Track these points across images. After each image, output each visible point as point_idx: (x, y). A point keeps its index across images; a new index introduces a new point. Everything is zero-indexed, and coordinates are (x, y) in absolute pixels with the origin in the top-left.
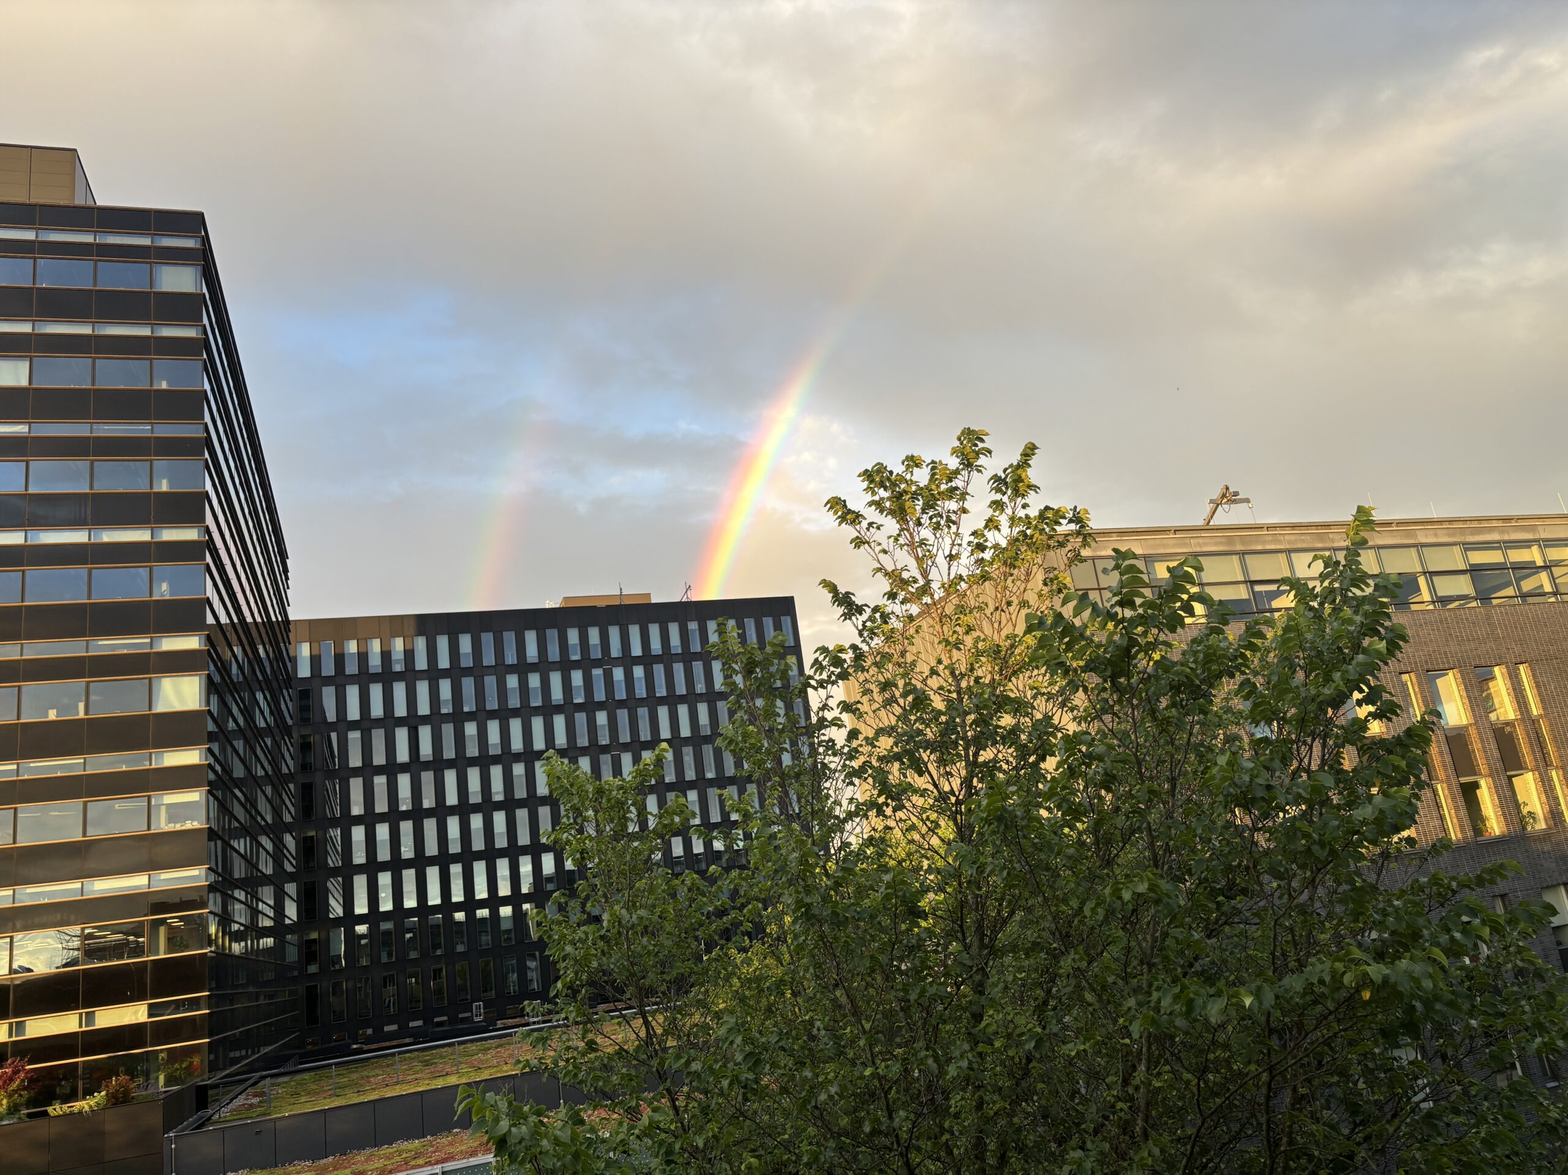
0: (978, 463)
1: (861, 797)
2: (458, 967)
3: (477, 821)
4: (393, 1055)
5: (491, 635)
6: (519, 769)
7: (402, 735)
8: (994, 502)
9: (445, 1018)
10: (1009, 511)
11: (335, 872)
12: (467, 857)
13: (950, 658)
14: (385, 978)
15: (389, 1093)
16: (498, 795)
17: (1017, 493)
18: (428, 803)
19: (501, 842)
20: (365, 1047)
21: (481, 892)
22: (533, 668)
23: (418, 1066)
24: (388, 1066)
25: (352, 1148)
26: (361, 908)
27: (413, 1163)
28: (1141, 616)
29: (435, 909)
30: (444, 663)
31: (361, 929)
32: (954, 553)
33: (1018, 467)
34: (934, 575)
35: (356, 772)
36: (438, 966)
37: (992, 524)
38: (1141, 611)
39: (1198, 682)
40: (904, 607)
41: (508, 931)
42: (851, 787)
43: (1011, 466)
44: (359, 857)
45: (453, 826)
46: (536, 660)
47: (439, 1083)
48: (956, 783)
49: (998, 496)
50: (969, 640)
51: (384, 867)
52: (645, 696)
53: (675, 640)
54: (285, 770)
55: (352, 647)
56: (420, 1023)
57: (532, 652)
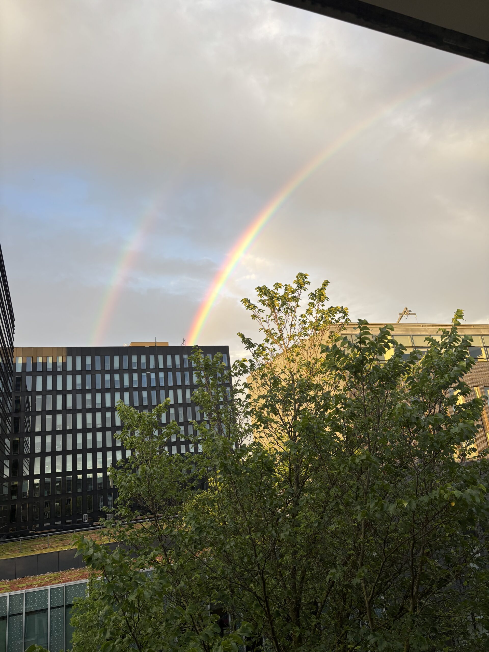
0: (305, 287)
1: (251, 423)
2: (78, 499)
3: (89, 436)
4: (47, 536)
5: (99, 357)
6: (108, 415)
7: (59, 398)
8: (311, 303)
9: (71, 521)
10: (316, 307)
11: (27, 456)
12: (84, 451)
13: (290, 366)
14: (46, 503)
15: (44, 552)
16: (99, 425)
17: (320, 300)
18: (69, 427)
19: (99, 445)
20: (35, 532)
21: (90, 466)
22: (117, 371)
23: (57, 540)
24: (45, 540)
25: (27, 575)
26: (37, 471)
27: (53, 582)
28: (368, 348)
29: (70, 473)
30: (79, 368)
31: (37, 481)
32: (293, 323)
33: (321, 289)
34: (284, 332)
35: (39, 413)
36: (69, 498)
37: (309, 312)
38: (368, 346)
39: (390, 376)
40: (272, 345)
41: (100, 484)
42: (246, 419)
43: (318, 289)
44: (38, 450)
45: (79, 437)
46: (118, 369)
47: (66, 548)
48: (290, 418)
49: (312, 301)
50: (298, 359)
51: (48, 454)
52: (164, 385)
53: (178, 362)
54: (8, 411)
55: (40, 360)
56: (59, 523)
57: (117, 365)
